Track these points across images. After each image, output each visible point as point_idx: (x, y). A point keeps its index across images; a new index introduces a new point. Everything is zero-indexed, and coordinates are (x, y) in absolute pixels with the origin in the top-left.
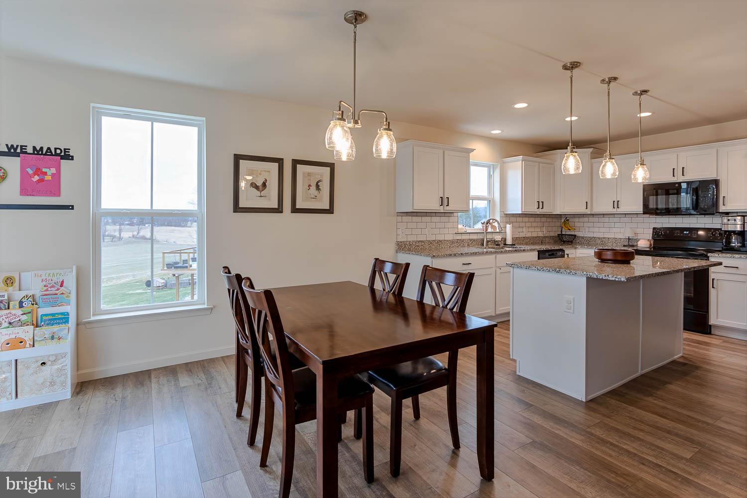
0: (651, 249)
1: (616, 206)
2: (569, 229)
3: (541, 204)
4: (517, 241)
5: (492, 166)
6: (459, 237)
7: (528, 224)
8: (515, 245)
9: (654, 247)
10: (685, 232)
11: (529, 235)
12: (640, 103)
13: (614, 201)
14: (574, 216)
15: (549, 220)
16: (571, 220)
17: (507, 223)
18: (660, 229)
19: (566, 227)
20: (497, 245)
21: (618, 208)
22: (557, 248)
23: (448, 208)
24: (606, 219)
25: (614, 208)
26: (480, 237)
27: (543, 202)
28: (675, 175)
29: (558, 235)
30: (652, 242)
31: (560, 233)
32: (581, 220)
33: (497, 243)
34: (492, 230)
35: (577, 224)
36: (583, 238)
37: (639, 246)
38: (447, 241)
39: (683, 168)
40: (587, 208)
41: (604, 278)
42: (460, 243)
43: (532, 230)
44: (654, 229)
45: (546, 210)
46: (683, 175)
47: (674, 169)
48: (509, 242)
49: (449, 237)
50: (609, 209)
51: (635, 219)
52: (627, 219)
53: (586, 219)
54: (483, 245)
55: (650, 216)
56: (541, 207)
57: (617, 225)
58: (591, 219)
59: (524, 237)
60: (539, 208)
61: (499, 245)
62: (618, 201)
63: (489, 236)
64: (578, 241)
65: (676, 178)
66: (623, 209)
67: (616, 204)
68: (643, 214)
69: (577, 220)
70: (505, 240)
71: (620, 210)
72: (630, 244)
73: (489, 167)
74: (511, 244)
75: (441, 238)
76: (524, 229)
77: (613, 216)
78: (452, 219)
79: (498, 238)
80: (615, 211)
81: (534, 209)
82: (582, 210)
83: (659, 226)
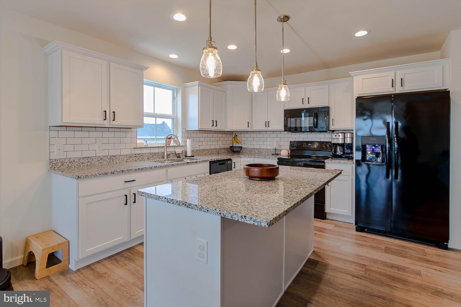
0: (289, 157)
1: (267, 126)
2: (237, 143)
3: (215, 123)
4: (196, 153)
5: (176, 89)
6: (138, 151)
7: (207, 139)
8: (194, 156)
9: (291, 155)
10: (309, 144)
11: (208, 147)
12: (283, 29)
13: (266, 122)
14: (241, 132)
15: (224, 135)
16: (239, 136)
17: (188, 138)
18: (294, 142)
19: (235, 141)
20: (178, 157)
21: (269, 127)
22: (226, 158)
23: (114, 123)
24: (261, 135)
25: (266, 127)
26: (162, 150)
27: (216, 121)
28: (303, 103)
29: (230, 147)
30: (290, 152)
31: (232, 145)
32: (246, 135)
33: (178, 156)
34: (175, 144)
35: (243, 139)
36: (247, 149)
37: (281, 154)
38: (124, 156)
39: (309, 98)
40: (248, 127)
41: (240, 220)
42: (139, 157)
43: (211, 143)
44: (291, 142)
45: (219, 128)
46: (308, 103)
47: (303, 99)
48: (189, 154)
49: (127, 152)
50: (263, 128)
51: (279, 135)
52: (274, 135)
53: (248, 135)
54: (164, 158)
55: (289, 133)
56: (215, 124)
57: (269, 139)
58: (252, 135)
59: (203, 150)
60: (213, 126)
61: (180, 157)
62: (269, 122)
63: (170, 150)
64: (243, 151)
65: (304, 105)
66: (271, 128)
67: (267, 124)
68: (284, 131)
69: (243, 135)
70: (186, 153)
71: (269, 129)
72: (276, 153)
73: (173, 90)
74: (191, 156)
75: (117, 153)
76: (204, 143)
77: (265, 133)
78: (129, 134)
79: (179, 151)
80: (266, 129)
81: (209, 127)
82: (245, 128)
83: (293, 140)
